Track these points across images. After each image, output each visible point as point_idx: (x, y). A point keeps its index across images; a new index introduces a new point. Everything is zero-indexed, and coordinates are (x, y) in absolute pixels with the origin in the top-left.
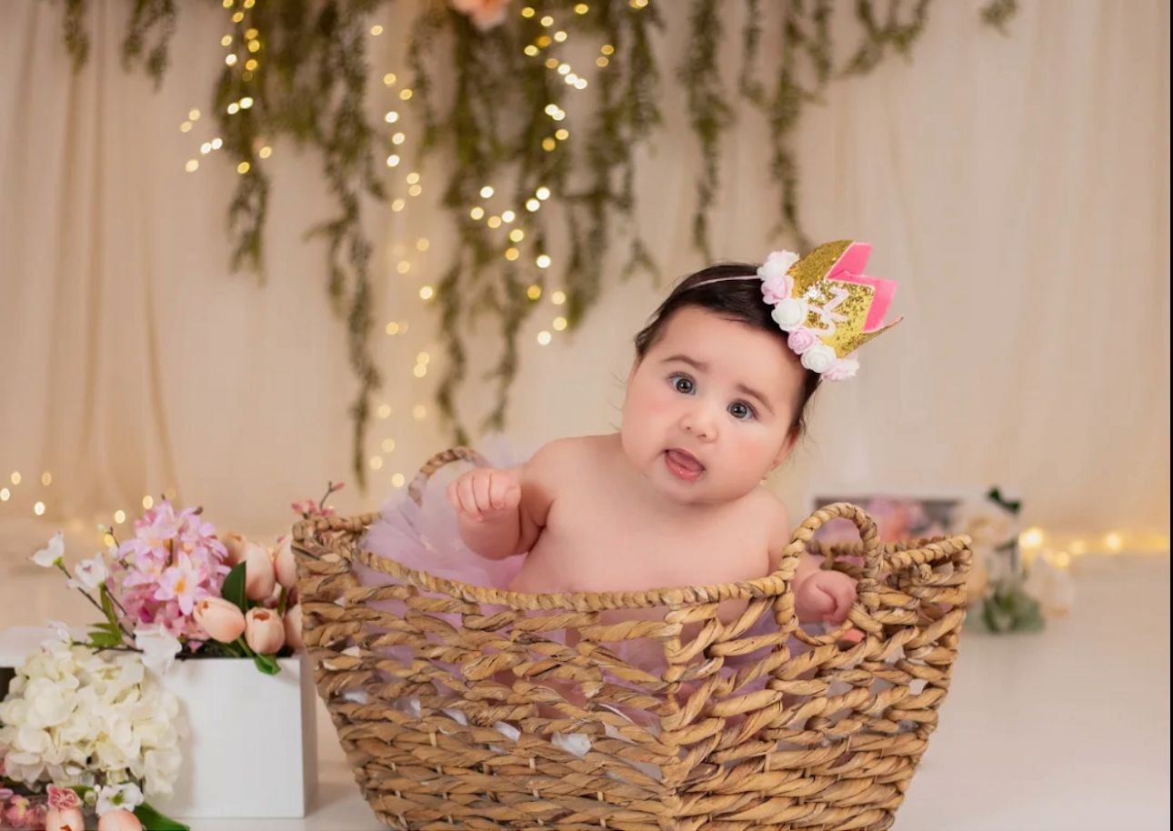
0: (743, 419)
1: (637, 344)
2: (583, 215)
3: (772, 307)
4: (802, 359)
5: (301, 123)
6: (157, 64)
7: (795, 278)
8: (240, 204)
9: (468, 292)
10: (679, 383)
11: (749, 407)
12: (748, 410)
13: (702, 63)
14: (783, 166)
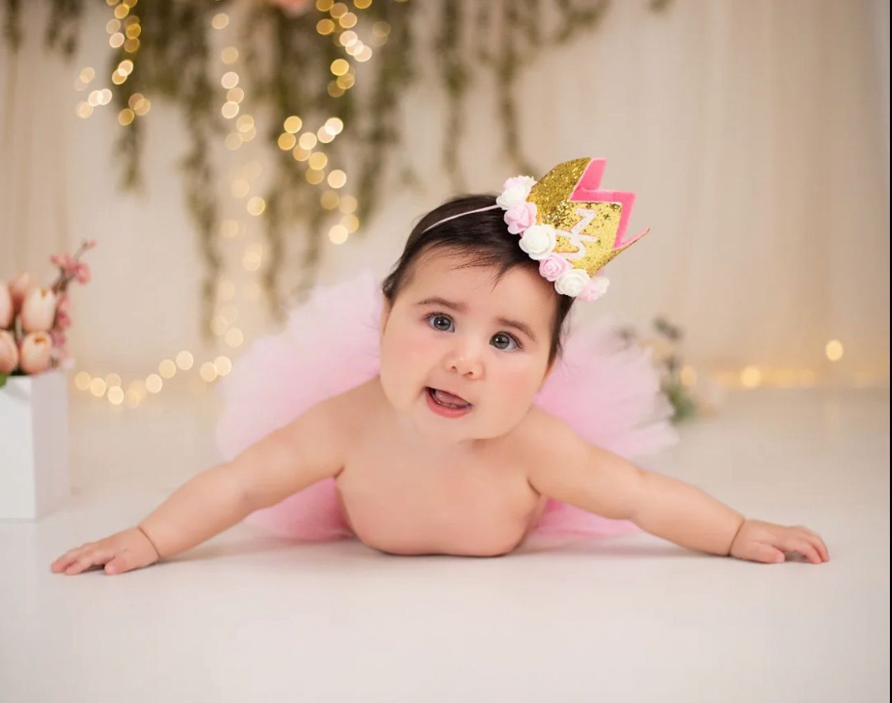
0: (505, 350)
1: (384, 290)
3: (518, 237)
4: (555, 285)
6: (70, 48)
7: (537, 203)
10: (436, 323)
11: (511, 337)
12: (511, 340)
13: (448, 39)
14: (508, 112)
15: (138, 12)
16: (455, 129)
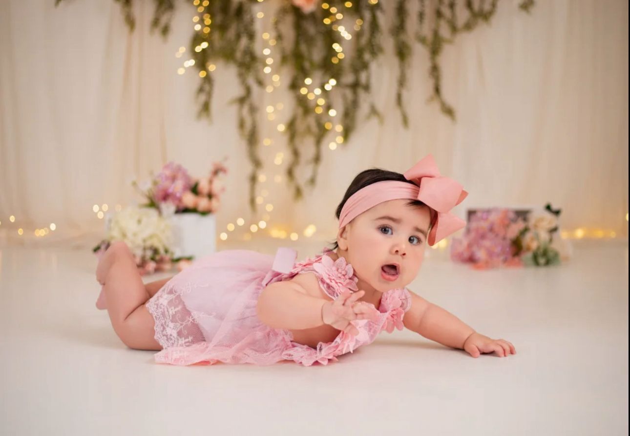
2: (349, 93)
5: (228, 55)
6: (165, 31)
8: (201, 90)
9: (300, 126)
12: (416, 239)
13: (399, 28)
14: (435, 70)
15: (209, 10)
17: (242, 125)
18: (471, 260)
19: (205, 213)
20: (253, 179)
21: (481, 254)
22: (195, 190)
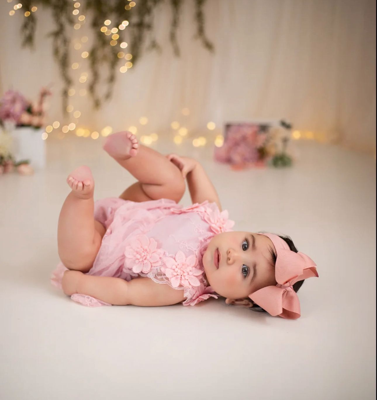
8: (25, 26)
9: (100, 53)
16: (175, 23)
17: (56, 52)
18: (228, 161)
19: (38, 127)
20: (65, 93)
21: (237, 158)
22: (29, 110)
